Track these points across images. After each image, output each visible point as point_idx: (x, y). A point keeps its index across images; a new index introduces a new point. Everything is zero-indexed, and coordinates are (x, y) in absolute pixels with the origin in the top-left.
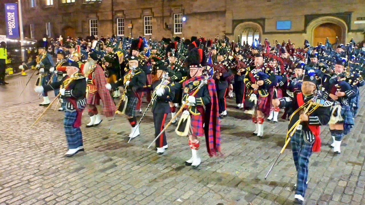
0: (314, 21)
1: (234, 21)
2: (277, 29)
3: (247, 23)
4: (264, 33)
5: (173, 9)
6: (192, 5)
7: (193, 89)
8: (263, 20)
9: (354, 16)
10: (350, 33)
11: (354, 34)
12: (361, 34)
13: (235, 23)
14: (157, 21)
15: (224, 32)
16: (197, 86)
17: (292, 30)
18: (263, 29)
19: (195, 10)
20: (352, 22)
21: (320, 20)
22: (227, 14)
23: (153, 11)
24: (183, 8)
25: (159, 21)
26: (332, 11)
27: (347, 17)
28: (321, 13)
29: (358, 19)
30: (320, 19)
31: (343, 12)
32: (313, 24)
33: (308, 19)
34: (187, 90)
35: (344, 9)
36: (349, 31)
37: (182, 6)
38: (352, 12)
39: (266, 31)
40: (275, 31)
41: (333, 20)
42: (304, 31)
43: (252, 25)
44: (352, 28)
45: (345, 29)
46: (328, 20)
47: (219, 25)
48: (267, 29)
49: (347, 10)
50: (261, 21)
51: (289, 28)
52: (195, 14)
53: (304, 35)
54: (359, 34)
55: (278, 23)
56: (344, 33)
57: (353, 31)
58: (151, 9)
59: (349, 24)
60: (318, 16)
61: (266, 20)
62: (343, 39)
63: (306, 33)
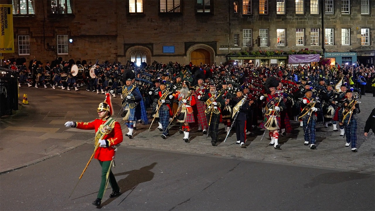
0: (192, 47)
1: (125, 45)
2: (164, 52)
3: (137, 47)
4: (153, 56)
5: (56, 30)
6: (80, 28)
8: (152, 44)
9: (218, 44)
10: (217, 57)
11: (219, 57)
12: (224, 57)
13: (126, 47)
14: (37, 41)
15: (116, 54)
17: (175, 54)
18: (152, 52)
19: (83, 33)
20: (217, 49)
21: (196, 47)
22: (118, 39)
23: (31, 30)
24: (69, 30)
25: (39, 41)
26: (204, 40)
27: (214, 45)
28: (197, 41)
29: (221, 47)
30: (196, 45)
32: (191, 49)
33: (187, 46)
35: (212, 40)
36: (216, 55)
37: (67, 27)
38: (217, 41)
39: (154, 54)
40: (162, 54)
41: (204, 47)
43: (142, 48)
44: (218, 53)
45: (213, 54)
46: (201, 46)
47: (111, 48)
48: (155, 52)
49: (213, 40)
50: (150, 45)
51: (173, 52)
52: (84, 37)
53: (185, 57)
54: (222, 57)
55: (164, 48)
56: (213, 56)
57: (219, 55)
58: (29, 28)
59: (216, 51)
60: (195, 43)
61: (154, 45)
62: (212, 60)
63: (186, 56)
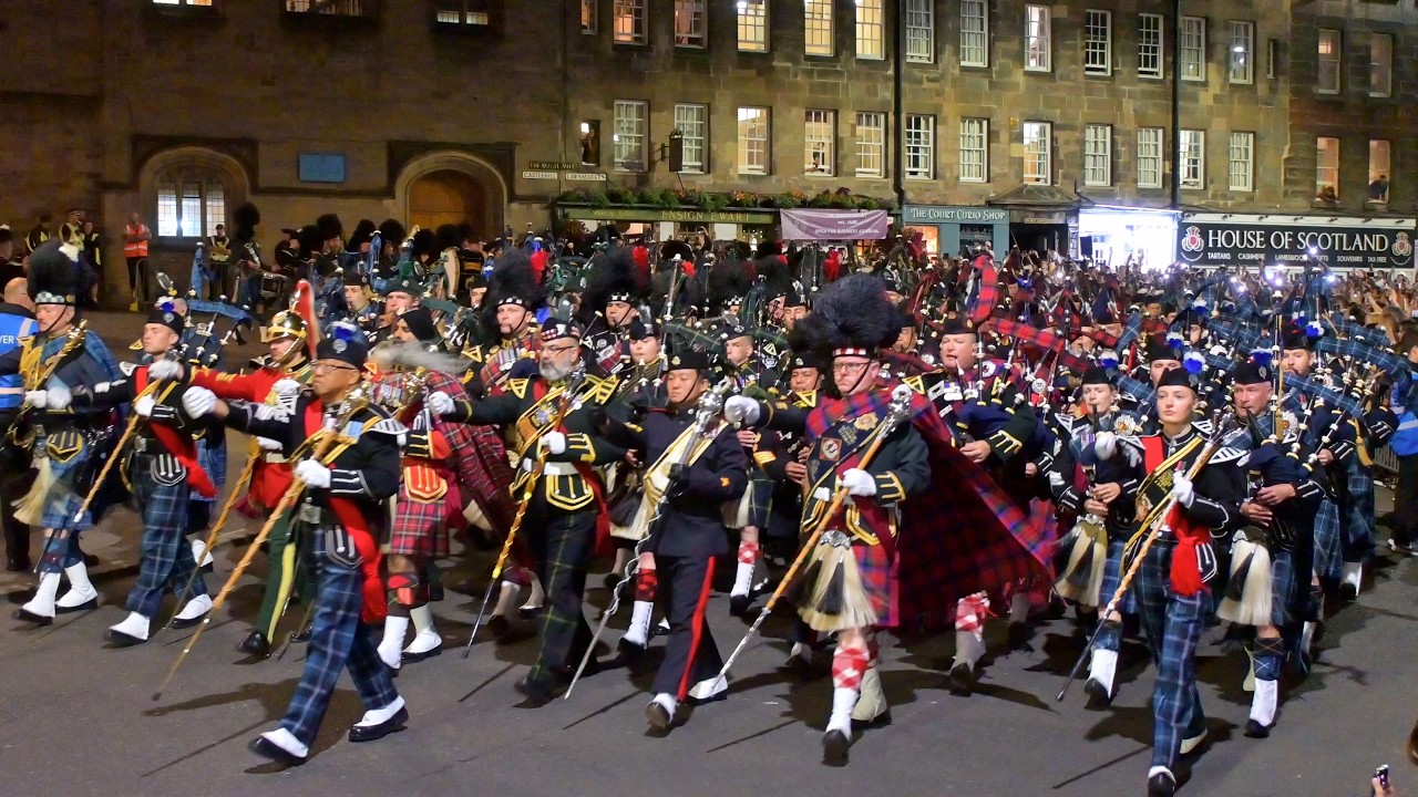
0: (415, 163)
1: (137, 138)
2: (301, 178)
3: (189, 148)
4: (258, 189)
7: (858, 441)
8: (251, 144)
10: (515, 206)
11: (524, 207)
12: (542, 209)
13: (143, 148)
15: (94, 176)
16: (871, 430)
17: (348, 187)
18: (253, 174)
20: (517, 173)
21: (432, 161)
22: (106, 112)
26: (465, 138)
27: (504, 157)
28: (436, 140)
29: (531, 168)
31: (493, 141)
32: (411, 170)
33: (398, 156)
34: (835, 446)
35: (496, 135)
36: (513, 198)
38: (516, 144)
39: (263, 184)
40: (296, 184)
41: (464, 163)
42: (389, 192)
43: (211, 159)
44: (519, 191)
45: (499, 193)
46: (450, 161)
47: (71, 149)
48: (267, 176)
49: (500, 139)
50: (244, 147)
51: (339, 178)
53: (387, 202)
54: (535, 206)
55: (306, 161)
56: (499, 204)
57: (522, 199)
59: (510, 178)
60: (428, 147)
61: (262, 146)
63: (393, 197)
